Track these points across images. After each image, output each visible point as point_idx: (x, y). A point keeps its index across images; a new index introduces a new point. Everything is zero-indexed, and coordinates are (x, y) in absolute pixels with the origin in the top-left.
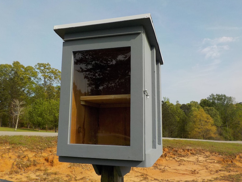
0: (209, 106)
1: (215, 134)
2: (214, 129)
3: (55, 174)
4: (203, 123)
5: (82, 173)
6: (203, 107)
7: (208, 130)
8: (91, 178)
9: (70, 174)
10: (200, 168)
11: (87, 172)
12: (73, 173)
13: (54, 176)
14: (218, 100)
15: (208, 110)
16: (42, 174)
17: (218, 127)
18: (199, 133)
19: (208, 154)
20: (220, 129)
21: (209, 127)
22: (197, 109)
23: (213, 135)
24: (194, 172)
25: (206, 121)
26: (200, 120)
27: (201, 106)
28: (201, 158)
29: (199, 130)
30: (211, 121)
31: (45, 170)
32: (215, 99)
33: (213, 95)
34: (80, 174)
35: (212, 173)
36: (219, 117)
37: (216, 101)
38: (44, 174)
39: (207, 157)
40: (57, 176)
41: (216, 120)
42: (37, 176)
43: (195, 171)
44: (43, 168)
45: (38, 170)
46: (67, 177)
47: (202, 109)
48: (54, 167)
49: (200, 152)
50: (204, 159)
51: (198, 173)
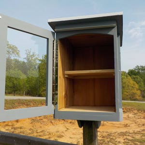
0: (135, 75)
1: (139, 96)
2: (139, 92)
3: (21, 128)
4: (130, 88)
5: (41, 127)
6: (130, 76)
7: (134, 94)
8: (48, 131)
9: (32, 128)
10: (131, 122)
11: (45, 126)
12: (35, 127)
13: (20, 130)
14: (142, 70)
15: (134, 78)
16: (10, 128)
17: (141, 91)
18: (128, 96)
19: (136, 112)
20: (143, 93)
21: (135, 91)
22: (125, 77)
23: (138, 98)
24: (126, 126)
25: (132, 87)
26: (128, 86)
27: (129, 75)
28: (131, 115)
29: (127, 94)
30: (137, 86)
31: (12, 126)
32: (139, 69)
33: (138, 66)
34: (40, 128)
35: (140, 126)
36: (142, 83)
37: (140, 71)
38: (12, 129)
39: (135, 114)
40: (22, 130)
41: (140, 86)
42: (7, 130)
43: (127, 124)
44: (10, 124)
45: (7, 125)
46: (30, 130)
47: (129, 77)
48: (19, 123)
49: (130, 110)
50: (133, 116)
51: (129, 126)
